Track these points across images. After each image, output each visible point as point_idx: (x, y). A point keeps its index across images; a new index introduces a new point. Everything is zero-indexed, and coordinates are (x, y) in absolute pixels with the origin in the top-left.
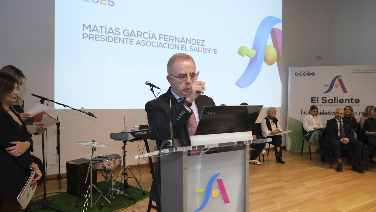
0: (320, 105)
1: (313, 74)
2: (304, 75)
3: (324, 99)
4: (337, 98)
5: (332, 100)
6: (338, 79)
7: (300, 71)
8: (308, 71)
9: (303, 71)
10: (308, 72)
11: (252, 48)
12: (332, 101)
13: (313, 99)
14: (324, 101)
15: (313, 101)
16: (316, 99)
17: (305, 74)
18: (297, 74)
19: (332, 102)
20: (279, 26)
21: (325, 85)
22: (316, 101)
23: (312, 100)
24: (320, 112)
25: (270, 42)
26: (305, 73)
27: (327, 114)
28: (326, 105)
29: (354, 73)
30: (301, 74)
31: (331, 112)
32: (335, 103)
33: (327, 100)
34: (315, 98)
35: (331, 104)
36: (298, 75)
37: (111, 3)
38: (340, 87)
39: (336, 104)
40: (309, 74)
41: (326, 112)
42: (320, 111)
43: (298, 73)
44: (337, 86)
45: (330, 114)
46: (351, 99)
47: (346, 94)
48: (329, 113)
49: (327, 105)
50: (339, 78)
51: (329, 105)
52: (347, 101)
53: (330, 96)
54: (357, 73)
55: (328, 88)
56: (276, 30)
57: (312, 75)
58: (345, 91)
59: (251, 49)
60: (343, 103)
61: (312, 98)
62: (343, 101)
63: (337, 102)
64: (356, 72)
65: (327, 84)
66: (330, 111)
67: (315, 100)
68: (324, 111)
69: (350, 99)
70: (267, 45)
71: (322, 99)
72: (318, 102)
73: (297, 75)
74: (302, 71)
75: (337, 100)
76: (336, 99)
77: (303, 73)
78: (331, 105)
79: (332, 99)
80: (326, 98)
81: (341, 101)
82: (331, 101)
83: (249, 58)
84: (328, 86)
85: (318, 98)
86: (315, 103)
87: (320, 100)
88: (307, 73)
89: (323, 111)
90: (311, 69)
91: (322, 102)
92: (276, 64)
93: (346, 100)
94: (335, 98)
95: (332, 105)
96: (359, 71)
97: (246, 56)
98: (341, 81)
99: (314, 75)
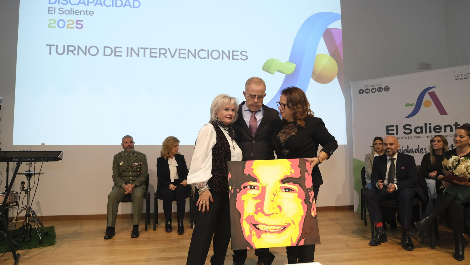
0: (402, 138)
1: (387, 88)
2: (372, 91)
3: (407, 127)
4: (430, 124)
5: (421, 128)
6: (429, 93)
7: (365, 86)
8: (378, 85)
9: (371, 86)
10: (379, 87)
11: (288, 60)
12: (421, 130)
13: (389, 128)
14: (408, 131)
15: (390, 132)
16: (394, 128)
17: (374, 91)
18: (361, 91)
19: (422, 132)
20: (337, 25)
21: (407, 105)
22: (395, 132)
23: (388, 130)
24: (403, 150)
25: (322, 48)
26: (373, 89)
27: (413, 153)
28: (411, 138)
29: (456, 79)
30: (368, 90)
31: (421, 149)
32: (426, 132)
33: (413, 128)
34: (393, 126)
35: (420, 135)
36: (363, 92)
37: (80, 26)
38: (433, 105)
39: (428, 134)
40: (380, 90)
41: (413, 149)
42: (403, 147)
43: (363, 90)
44: (428, 105)
45: (419, 153)
46: (454, 125)
47: (444, 116)
48: (418, 149)
49: (413, 137)
50: (429, 91)
51: (416, 137)
52: (448, 129)
53: (416, 121)
54: (461, 79)
55: (412, 109)
56: (333, 31)
57: (386, 91)
58: (442, 111)
59: (287, 62)
60: (440, 132)
61: (387, 127)
62: (441, 128)
63: (430, 132)
64: (461, 77)
65: (411, 103)
66: (419, 146)
67: (393, 130)
68: (408, 146)
69: (452, 124)
70: (317, 53)
71: (404, 127)
72: (397, 134)
73: (361, 93)
74: (368, 86)
75: (430, 127)
76: (428, 126)
77: (370, 88)
78: (419, 137)
79: (420, 126)
80: (410, 126)
81: (437, 128)
82: (418, 130)
83: (284, 76)
84: (412, 105)
85: (397, 126)
86: (393, 134)
87: (401, 130)
88: (377, 88)
89: (406, 148)
90: (383, 82)
91: (405, 133)
92: (336, 80)
93: (445, 127)
94: (426, 125)
95: (422, 137)
96: (465, 75)
97: (277, 73)
98: (433, 96)
99: (387, 90)
